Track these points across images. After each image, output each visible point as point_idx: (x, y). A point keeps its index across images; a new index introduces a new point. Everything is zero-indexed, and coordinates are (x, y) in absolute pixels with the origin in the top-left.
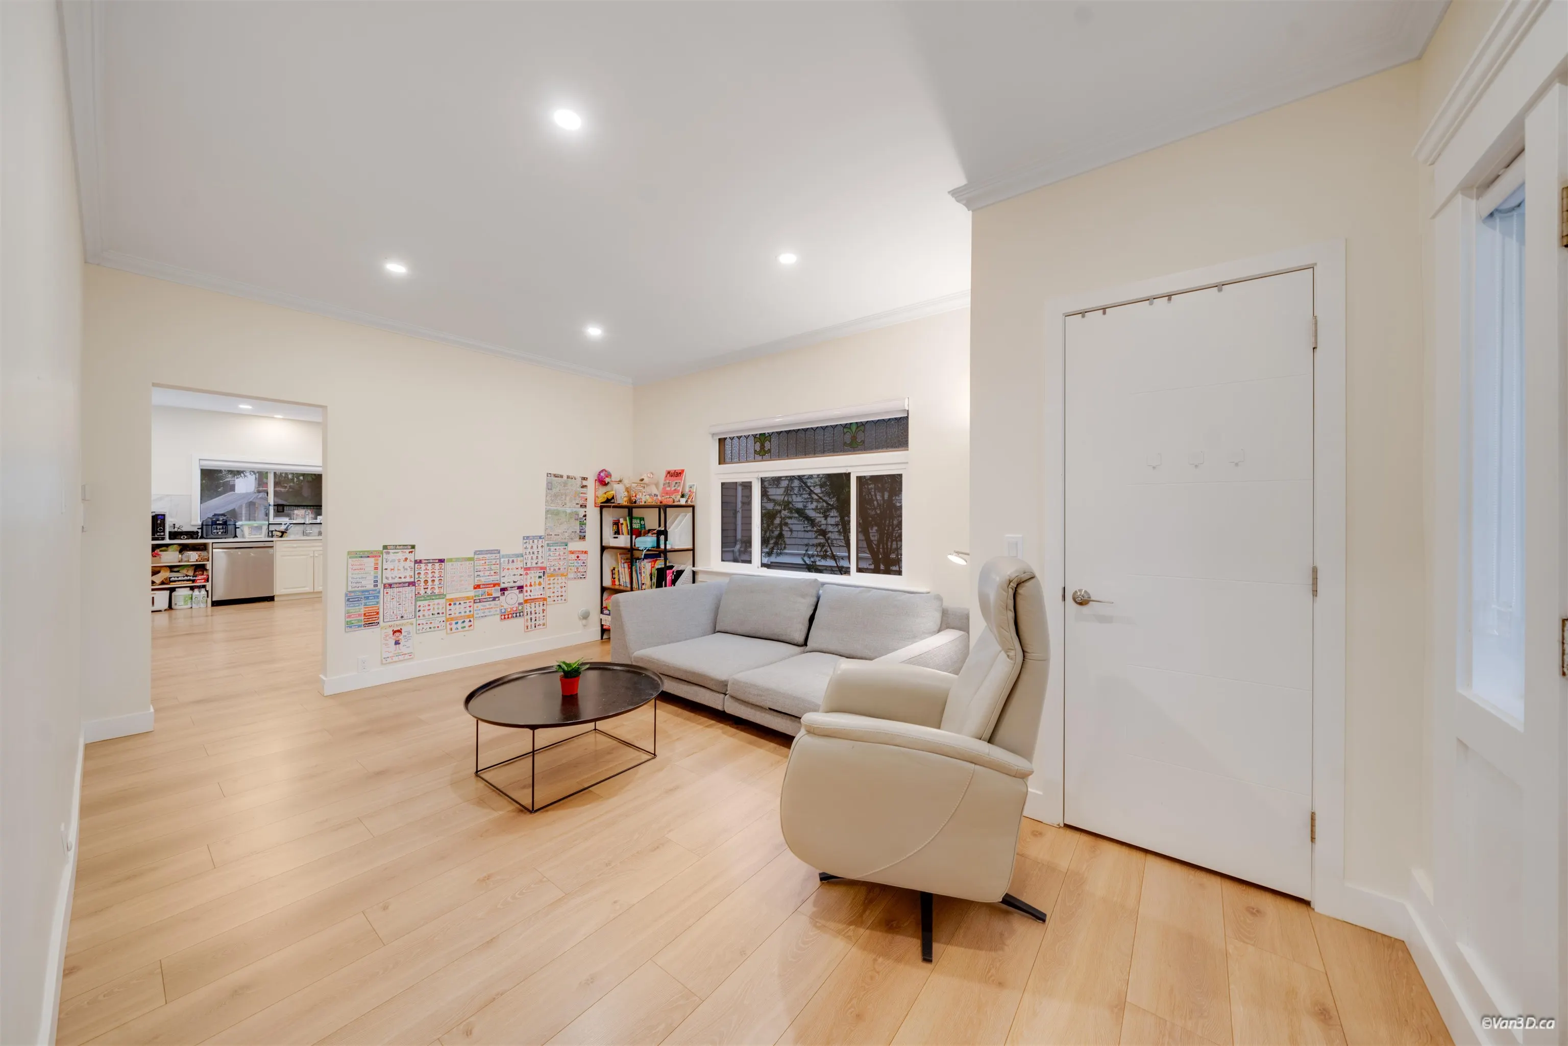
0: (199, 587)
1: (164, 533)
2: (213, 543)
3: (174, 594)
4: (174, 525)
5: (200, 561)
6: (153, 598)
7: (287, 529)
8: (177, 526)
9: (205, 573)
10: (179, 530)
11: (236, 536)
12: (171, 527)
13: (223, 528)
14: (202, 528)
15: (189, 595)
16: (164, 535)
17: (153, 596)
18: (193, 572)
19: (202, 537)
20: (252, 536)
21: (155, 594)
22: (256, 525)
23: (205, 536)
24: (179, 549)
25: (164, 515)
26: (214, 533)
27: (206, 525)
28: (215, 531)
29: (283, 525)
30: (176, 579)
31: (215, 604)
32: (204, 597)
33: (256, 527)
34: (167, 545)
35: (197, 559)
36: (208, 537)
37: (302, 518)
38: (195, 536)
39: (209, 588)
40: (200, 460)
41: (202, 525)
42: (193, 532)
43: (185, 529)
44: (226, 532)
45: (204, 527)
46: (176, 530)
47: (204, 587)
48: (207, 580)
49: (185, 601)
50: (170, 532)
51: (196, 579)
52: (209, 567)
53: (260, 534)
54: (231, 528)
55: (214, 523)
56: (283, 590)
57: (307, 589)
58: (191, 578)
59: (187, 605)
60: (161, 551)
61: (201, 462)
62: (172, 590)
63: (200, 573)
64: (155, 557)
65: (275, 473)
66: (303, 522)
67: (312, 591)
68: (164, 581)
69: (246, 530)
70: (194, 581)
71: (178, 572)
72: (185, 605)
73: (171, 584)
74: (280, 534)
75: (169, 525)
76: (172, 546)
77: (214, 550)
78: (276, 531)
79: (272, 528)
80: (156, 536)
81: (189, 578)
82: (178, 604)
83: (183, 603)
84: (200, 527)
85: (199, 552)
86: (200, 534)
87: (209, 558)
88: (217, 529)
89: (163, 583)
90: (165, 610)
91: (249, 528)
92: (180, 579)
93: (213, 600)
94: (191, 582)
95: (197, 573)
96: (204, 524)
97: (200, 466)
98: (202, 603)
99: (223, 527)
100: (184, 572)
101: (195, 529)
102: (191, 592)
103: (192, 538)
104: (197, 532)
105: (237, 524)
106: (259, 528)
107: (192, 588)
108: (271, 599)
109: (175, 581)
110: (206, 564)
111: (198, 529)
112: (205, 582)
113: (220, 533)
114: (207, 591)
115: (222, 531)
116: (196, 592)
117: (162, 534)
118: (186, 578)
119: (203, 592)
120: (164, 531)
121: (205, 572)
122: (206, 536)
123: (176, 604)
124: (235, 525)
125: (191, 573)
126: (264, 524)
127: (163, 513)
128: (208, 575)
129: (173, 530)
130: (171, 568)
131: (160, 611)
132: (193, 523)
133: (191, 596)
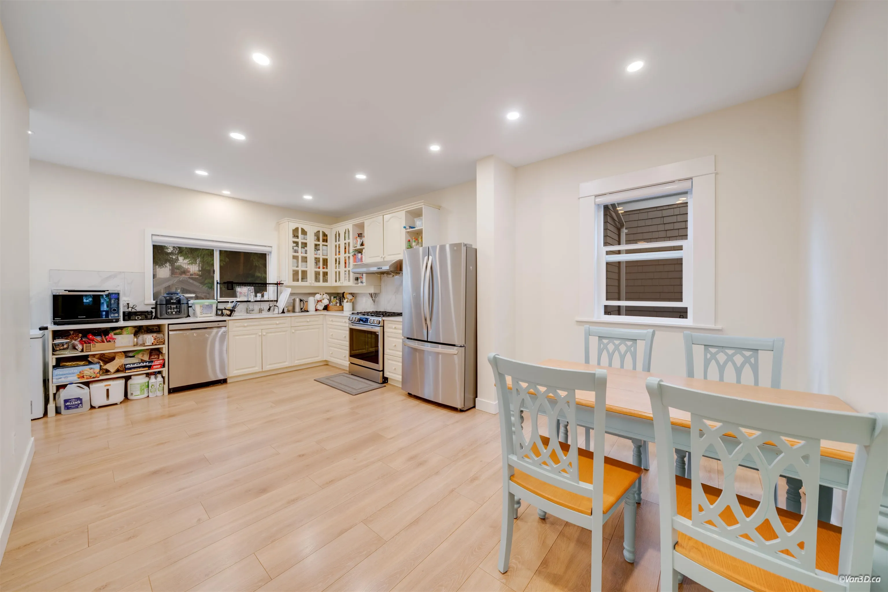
0: (155, 374)
1: (119, 314)
2: (169, 324)
3: (130, 382)
4: (128, 304)
5: (156, 345)
6: (108, 390)
7: (234, 307)
8: (131, 305)
9: (161, 357)
10: (133, 310)
11: (188, 316)
12: (125, 306)
13: (177, 308)
14: (156, 308)
15: (145, 383)
16: (118, 316)
17: (107, 388)
18: (148, 356)
19: (156, 318)
20: (204, 315)
21: (110, 385)
22: (207, 304)
23: (159, 316)
24: (133, 331)
25: (118, 294)
26: (168, 312)
27: (160, 304)
28: (169, 311)
29: (230, 303)
30: (132, 366)
31: (172, 391)
32: (160, 384)
33: (207, 306)
34: (121, 328)
35: (153, 342)
36: (162, 317)
37: (245, 296)
38: (149, 316)
39: (165, 374)
40: (152, 235)
41: (156, 304)
42: (147, 312)
43: (139, 309)
44: (179, 312)
45: (158, 306)
46: (130, 309)
47: (160, 372)
48: (164, 366)
49: (142, 390)
50: (124, 313)
51: (153, 364)
52: (165, 351)
53: (211, 313)
54: (184, 307)
55: (168, 302)
56: (235, 372)
57: (257, 369)
58: (147, 364)
59: (144, 394)
60: (115, 334)
61: (155, 238)
62: (127, 378)
63: (155, 357)
64: (110, 341)
65: (220, 251)
66: (246, 300)
67: (261, 370)
68: (119, 368)
69: (198, 309)
70: (150, 367)
71: (133, 357)
72: (141, 395)
73: (127, 372)
74: (228, 312)
75: (123, 304)
76: (127, 328)
77: (170, 333)
78: (225, 309)
79: (221, 306)
80: (110, 318)
81: (145, 364)
82: (134, 394)
83: (138, 392)
84: (154, 306)
85: (155, 335)
86: (154, 314)
87: (164, 340)
88: (171, 308)
89: (118, 371)
90: (121, 403)
91: (200, 306)
92: (135, 365)
93: (170, 388)
94: (147, 369)
95: (153, 357)
96: (158, 303)
97: (153, 242)
98: (159, 390)
99: (177, 306)
100: (140, 356)
101: (149, 309)
102: (147, 379)
103: (147, 318)
104: (152, 312)
105: (189, 302)
106: (210, 306)
107: (148, 375)
108: (224, 381)
109: (130, 369)
110: (162, 348)
111: (152, 308)
112: (161, 367)
113: (174, 313)
114: (163, 377)
115: (175, 310)
116: (153, 379)
117: (116, 315)
118: (142, 364)
119: (160, 378)
120: (118, 312)
121: (160, 356)
122: (161, 316)
123: (132, 394)
124: (188, 304)
125: (146, 358)
126: (214, 303)
127: (116, 292)
128: (164, 360)
129: (127, 310)
130: (126, 354)
131: (116, 404)
132: (147, 302)
133: (147, 384)
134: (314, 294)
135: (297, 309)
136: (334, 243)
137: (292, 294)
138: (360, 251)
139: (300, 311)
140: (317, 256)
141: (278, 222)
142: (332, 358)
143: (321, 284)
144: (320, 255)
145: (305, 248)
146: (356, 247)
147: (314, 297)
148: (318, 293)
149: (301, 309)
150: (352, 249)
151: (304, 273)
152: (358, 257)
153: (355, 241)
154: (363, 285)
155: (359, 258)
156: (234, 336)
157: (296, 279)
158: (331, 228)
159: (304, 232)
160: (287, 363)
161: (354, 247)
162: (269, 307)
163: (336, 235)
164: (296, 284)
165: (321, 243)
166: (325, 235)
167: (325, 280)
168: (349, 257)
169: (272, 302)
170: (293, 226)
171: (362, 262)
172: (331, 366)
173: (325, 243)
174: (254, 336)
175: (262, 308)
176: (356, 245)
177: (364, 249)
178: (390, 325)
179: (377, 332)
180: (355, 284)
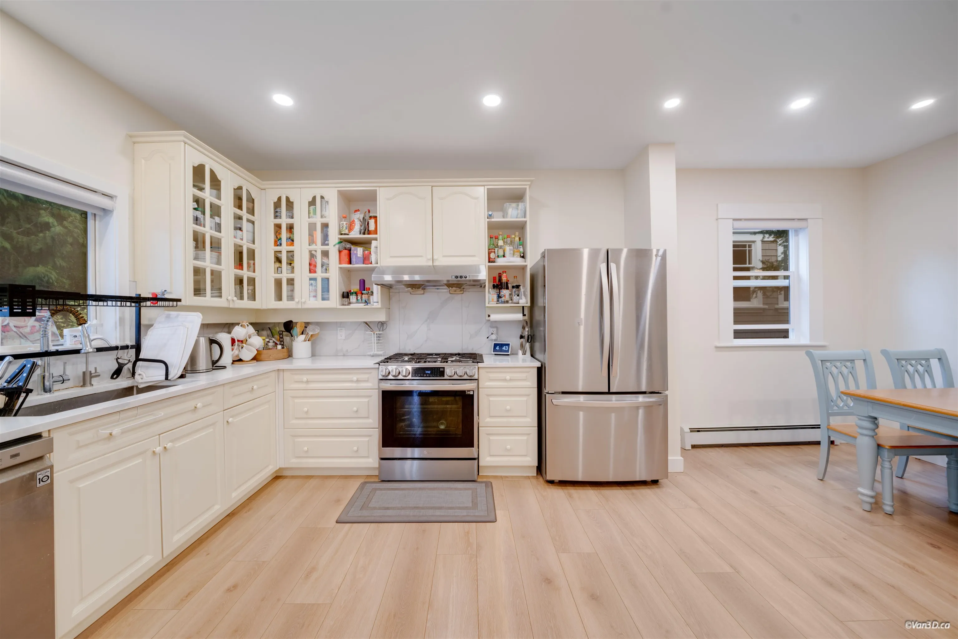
57: (149, 560)
67: (159, 559)
134: (228, 327)
135: (203, 362)
136: (272, 221)
137: (204, 326)
138: (365, 244)
139: (211, 367)
140: (238, 241)
143: (246, 303)
144: (242, 239)
145: (214, 219)
146: (345, 234)
147: (229, 333)
148: (238, 324)
149: (214, 363)
150: (334, 237)
151: (216, 276)
152: (357, 254)
153: (345, 223)
154: (373, 307)
155: (358, 256)
156: (72, 482)
157: (198, 291)
158: (262, 187)
159: (216, 183)
160: (217, 507)
161: (342, 234)
162: (117, 367)
163: (277, 205)
164: (199, 301)
165: (244, 213)
166: (251, 200)
167: (253, 297)
168: (325, 254)
169: (127, 351)
170: (198, 158)
171: (371, 263)
173: (251, 217)
174: (139, 461)
175: (93, 371)
176: (347, 232)
177: (376, 239)
178: (492, 375)
179: (470, 391)
180: (343, 305)
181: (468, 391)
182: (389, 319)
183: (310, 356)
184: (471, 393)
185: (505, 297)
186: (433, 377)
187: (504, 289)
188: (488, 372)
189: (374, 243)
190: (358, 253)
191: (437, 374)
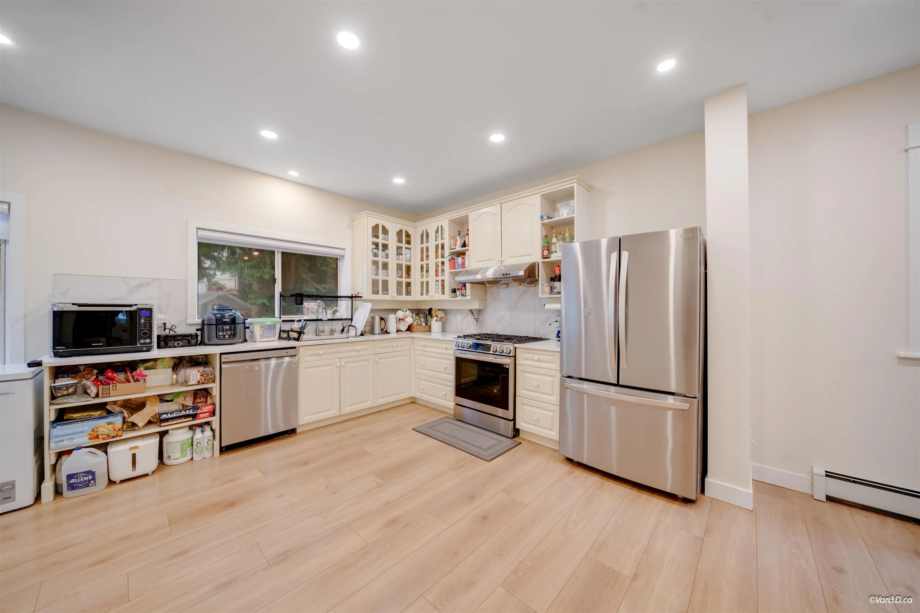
0: (200, 425)
1: (151, 340)
2: (221, 354)
3: (166, 439)
4: (165, 324)
5: (203, 383)
6: (134, 456)
7: (303, 328)
8: (168, 326)
9: (209, 401)
10: (172, 333)
11: (245, 341)
12: (160, 327)
13: (230, 330)
14: (202, 330)
15: (188, 439)
16: (151, 343)
17: (133, 451)
18: (192, 399)
19: (202, 343)
20: (264, 339)
21: (137, 447)
22: (269, 323)
23: (206, 341)
24: (172, 364)
25: (150, 310)
26: (219, 336)
27: (208, 325)
28: (221, 333)
29: (296, 323)
30: (169, 416)
31: (225, 450)
32: (209, 440)
33: (269, 326)
34: (155, 360)
35: (198, 380)
36: (210, 343)
37: (313, 313)
38: (193, 342)
39: (216, 425)
40: (197, 228)
41: (203, 324)
42: (191, 335)
43: (180, 330)
44: (234, 335)
45: (206, 327)
46: (167, 331)
47: (208, 423)
48: (213, 413)
49: (183, 451)
50: (159, 337)
51: (199, 411)
52: (215, 392)
53: (273, 336)
54: (240, 327)
55: (219, 322)
56: (307, 418)
57: (334, 412)
58: (191, 412)
59: (186, 456)
60: (146, 369)
61: (201, 233)
62: (162, 434)
63: (202, 400)
64: (138, 380)
65: (283, 253)
66: (314, 317)
67: (338, 414)
68: (152, 419)
69: (257, 330)
70: (194, 416)
71: (172, 401)
72: (182, 457)
73: (162, 425)
74: (296, 335)
75: (158, 324)
76: (163, 360)
77: (223, 366)
78: (292, 331)
79: (286, 327)
80: (139, 345)
81: (188, 412)
82: (172, 458)
83: (179, 455)
84: (200, 327)
85: (201, 369)
86: (199, 338)
87: (215, 377)
88: (223, 330)
89: (150, 423)
90: (153, 472)
91: (261, 327)
92: (174, 415)
93: (223, 446)
94: (191, 419)
95: (199, 401)
96: (206, 323)
97: (198, 238)
98: (207, 450)
99: (231, 327)
100: (181, 400)
101: (192, 331)
102: (189, 434)
103: (190, 344)
104: (197, 335)
105: (246, 321)
106: (272, 327)
107: (191, 428)
108: (292, 432)
109: (167, 420)
110: (212, 388)
111: (197, 330)
112: (210, 416)
113: (227, 336)
114: (212, 430)
115: (229, 333)
116: (198, 434)
117: (148, 341)
118: (183, 413)
119: (208, 433)
120: (150, 337)
121: (209, 398)
122: (209, 340)
123: (169, 457)
124: (244, 323)
125: (189, 402)
126: (278, 322)
127: (149, 307)
128: (214, 404)
129: (163, 333)
130: (162, 398)
131: (147, 475)
132: (190, 321)
133: (190, 441)
134: (395, 311)
135: (377, 330)
136: (419, 246)
137: (372, 311)
138: (462, 254)
139: (381, 332)
140: (400, 262)
141: (352, 218)
142: (423, 395)
143: (404, 297)
144: (402, 260)
145: (385, 252)
146: (453, 249)
147: (395, 314)
148: (400, 310)
149: (382, 330)
150: (447, 252)
151: (385, 283)
153: (452, 241)
154: (466, 298)
155: (459, 263)
156: (306, 368)
157: (376, 292)
158: (415, 226)
159: (385, 231)
160: (369, 403)
161: (451, 249)
162: (342, 328)
163: (422, 236)
164: (375, 297)
165: (404, 245)
166: (408, 235)
167: (408, 293)
168: (443, 263)
169: (346, 321)
170: (373, 222)
171: (465, 268)
172: (420, 404)
173: (408, 246)
174: (330, 367)
175: (334, 329)
176: (454, 247)
177: (468, 250)
178: (526, 355)
179: (506, 365)
180: (453, 297)
181: (505, 365)
182: (486, 308)
183: (441, 331)
184: (507, 367)
185: (556, 289)
186: (483, 351)
187: (556, 281)
188: (523, 352)
189: (467, 252)
190: (459, 261)
191: (486, 349)
